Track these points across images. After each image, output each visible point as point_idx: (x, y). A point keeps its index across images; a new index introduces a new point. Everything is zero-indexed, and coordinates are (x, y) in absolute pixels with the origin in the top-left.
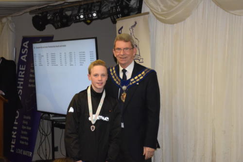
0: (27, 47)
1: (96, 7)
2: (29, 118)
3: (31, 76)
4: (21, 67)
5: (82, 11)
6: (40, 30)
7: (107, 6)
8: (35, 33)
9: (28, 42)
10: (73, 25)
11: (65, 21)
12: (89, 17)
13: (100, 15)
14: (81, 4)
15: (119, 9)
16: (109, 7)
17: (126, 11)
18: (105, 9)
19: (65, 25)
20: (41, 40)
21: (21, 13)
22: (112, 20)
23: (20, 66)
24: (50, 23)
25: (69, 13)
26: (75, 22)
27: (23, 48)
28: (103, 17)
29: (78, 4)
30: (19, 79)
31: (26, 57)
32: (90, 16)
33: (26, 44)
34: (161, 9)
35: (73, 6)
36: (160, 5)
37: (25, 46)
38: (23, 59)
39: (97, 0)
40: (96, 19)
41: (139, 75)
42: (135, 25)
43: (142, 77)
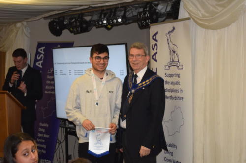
0: (43, 53)
5: (103, 17)
6: (57, 36)
7: (130, 11)
8: (51, 38)
9: (44, 48)
11: (84, 26)
12: (113, 23)
13: (124, 20)
14: (103, 9)
15: (147, 15)
16: (135, 13)
17: (154, 17)
18: (129, 15)
19: (85, 30)
20: (59, 46)
22: (139, 25)
24: (67, 29)
25: (88, 18)
26: (97, 28)
27: (38, 53)
28: (128, 22)
29: (100, 9)
31: (42, 63)
32: (115, 21)
33: (42, 50)
34: (202, 14)
35: (94, 11)
36: (200, 11)
37: (41, 52)
38: (39, 65)
39: (121, 6)
40: (121, 25)
41: (147, 81)
42: (172, 31)
43: (148, 83)
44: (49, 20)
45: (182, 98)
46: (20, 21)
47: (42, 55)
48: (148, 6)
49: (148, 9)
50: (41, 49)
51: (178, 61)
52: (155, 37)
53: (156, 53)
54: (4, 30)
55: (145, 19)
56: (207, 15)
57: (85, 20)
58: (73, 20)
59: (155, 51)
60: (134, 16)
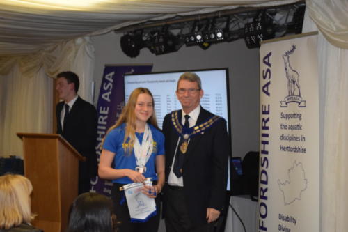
0: (112, 80)
4: (102, 110)
5: (196, 29)
6: (132, 57)
7: (236, 22)
8: (124, 60)
9: (113, 73)
11: (170, 43)
12: (210, 38)
13: (227, 35)
14: (197, 18)
15: (259, 27)
16: (242, 25)
17: (270, 30)
18: (233, 27)
19: (171, 49)
20: (133, 71)
22: (246, 41)
23: (101, 108)
24: (147, 47)
25: (175, 32)
26: (188, 46)
27: (105, 81)
28: (231, 37)
29: (193, 19)
30: (99, 127)
31: (110, 95)
32: (213, 36)
33: (109, 77)
34: (337, 27)
35: (183, 22)
36: (334, 23)
37: (108, 79)
38: (105, 98)
39: (223, 14)
40: (221, 41)
41: (206, 123)
42: (292, 51)
43: (208, 126)
44: (122, 35)
45: (305, 150)
46: (81, 35)
48: (261, 15)
49: (260, 19)
50: (109, 75)
51: (300, 96)
52: (266, 60)
53: (269, 83)
54: (59, 47)
55: (256, 33)
56: (342, 27)
57: (172, 34)
58: (156, 34)
59: (267, 81)
60: (240, 29)
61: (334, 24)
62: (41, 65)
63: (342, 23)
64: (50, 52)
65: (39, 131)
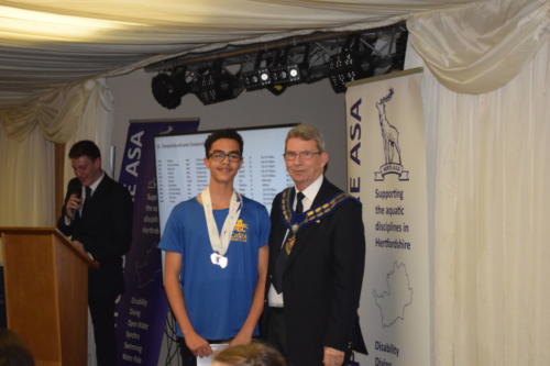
0: (140, 145)
1: (296, 57)
2: (143, 302)
3: (149, 208)
5: (263, 64)
6: (170, 108)
7: (320, 54)
8: (159, 113)
9: (141, 133)
10: (245, 96)
11: (225, 86)
12: (280, 79)
13: (305, 73)
14: (262, 48)
15: (349, 61)
16: (327, 57)
17: (365, 66)
18: (315, 61)
19: (226, 95)
20: (170, 129)
21: (127, 70)
22: (332, 83)
24: (192, 92)
25: (233, 69)
26: (249, 90)
27: (130, 146)
28: (312, 77)
29: (257, 49)
31: (137, 167)
32: (284, 75)
33: (137, 139)
34: (450, 60)
35: (243, 54)
36: (446, 53)
37: (135, 142)
38: (130, 171)
39: (299, 41)
40: (297, 83)
41: (325, 206)
42: (389, 97)
43: (329, 210)
44: (155, 74)
46: (93, 76)
47: (138, 150)
50: (136, 136)
51: (400, 164)
53: (358, 145)
55: (345, 70)
56: (458, 61)
57: (227, 73)
58: (207, 72)
60: (325, 64)
61: (447, 57)
62: (36, 122)
63: (456, 55)
64: (49, 101)
65: (35, 223)
